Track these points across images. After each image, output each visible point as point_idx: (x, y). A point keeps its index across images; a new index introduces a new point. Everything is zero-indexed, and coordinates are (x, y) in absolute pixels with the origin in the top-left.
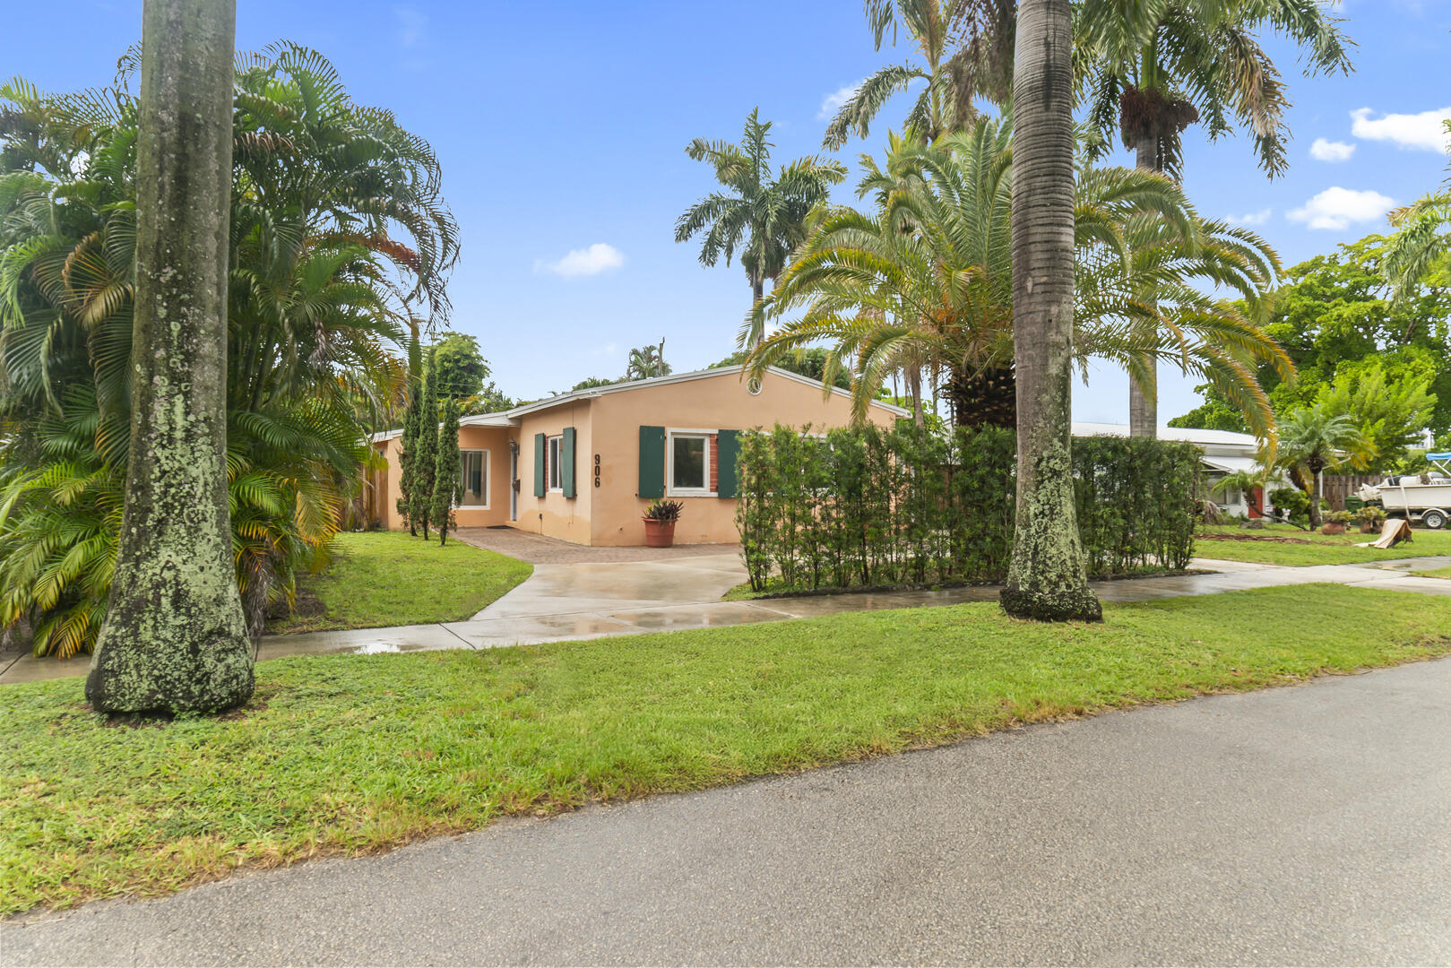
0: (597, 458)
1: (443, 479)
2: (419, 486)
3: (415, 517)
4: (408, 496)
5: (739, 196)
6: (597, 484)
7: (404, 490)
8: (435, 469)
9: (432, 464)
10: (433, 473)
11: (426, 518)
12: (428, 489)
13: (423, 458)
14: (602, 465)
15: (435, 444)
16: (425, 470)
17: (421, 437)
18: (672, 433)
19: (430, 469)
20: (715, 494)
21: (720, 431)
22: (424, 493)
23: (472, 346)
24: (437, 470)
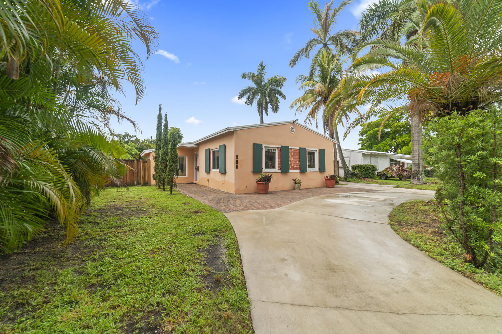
0: (237, 156)
1: (171, 166)
2: (161, 169)
3: (159, 181)
4: (157, 173)
5: (256, 87)
6: (237, 167)
7: (156, 171)
8: (167, 162)
9: (166, 160)
10: (166, 164)
11: (164, 182)
12: (164, 170)
13: (162, 158)
14: (239, 159)
15: (167, 152)
16: (164, 162)
17: (162, 149)
18: (265, 147)
19: (165, 162)
20: (280, 171)
21: (281, 146)
22: (163, 172)
23: (179, 130)
24: (168, 162)
